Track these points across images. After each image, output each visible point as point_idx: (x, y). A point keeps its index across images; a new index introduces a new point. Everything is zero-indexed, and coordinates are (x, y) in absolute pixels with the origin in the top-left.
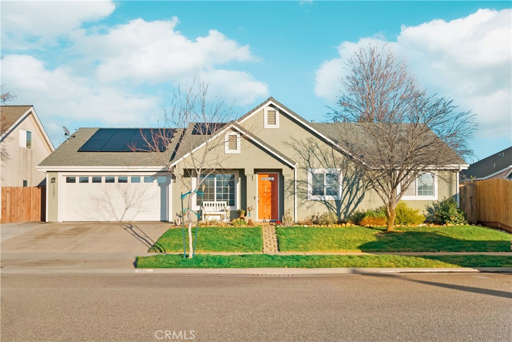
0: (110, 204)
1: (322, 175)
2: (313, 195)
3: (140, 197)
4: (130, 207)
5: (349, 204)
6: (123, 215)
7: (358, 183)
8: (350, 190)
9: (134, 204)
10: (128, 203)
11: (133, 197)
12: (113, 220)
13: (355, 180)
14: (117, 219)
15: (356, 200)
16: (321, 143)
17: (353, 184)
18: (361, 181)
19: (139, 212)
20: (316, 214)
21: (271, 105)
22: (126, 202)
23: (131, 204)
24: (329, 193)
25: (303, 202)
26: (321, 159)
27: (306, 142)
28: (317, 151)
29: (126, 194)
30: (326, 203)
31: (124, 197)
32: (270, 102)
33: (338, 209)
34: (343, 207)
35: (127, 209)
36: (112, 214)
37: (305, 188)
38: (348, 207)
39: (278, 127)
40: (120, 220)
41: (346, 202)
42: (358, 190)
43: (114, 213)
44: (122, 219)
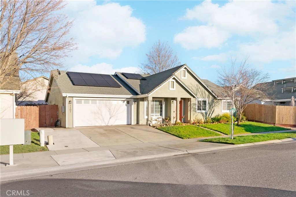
0: (102, 115)
1: (201, 101)
2: (198, 110)
3: (117, 112)
4: (112, 117)
5: (210, 114)
6: (109, 122)
7: (212, 105)
8: (210, 108)
9: (114, 116)
10: (111, 115)
11: (114, 112)
12: (103, 124)
13: (211, 103)
14: (105, 124)
15: (212, 112)
16: (201, 87)
17: (211, 105)
18: (213, 104)
19: (116, 120)
20: (199, 119)
21: (185, 68)
22: (110, 114)
23: (113, 115)
24: (203, 109)
25: (194, 113)
26: (201, 94)
27: (196, 86)
28: (199, 90)
29: (110, 110)
30: (202, 113)
31: (109, 111)
32: (185, 66)
33: (206, 117)
34: (208, 115)
35: (110, 118)
36: (103, 121)
37: (195, 107)
38: (209, 115)
39: (186, 78)
40: (107, 125)
41: (208, 113)
42: (212, 108)
43: (104, 120)
44: (108, 124)
